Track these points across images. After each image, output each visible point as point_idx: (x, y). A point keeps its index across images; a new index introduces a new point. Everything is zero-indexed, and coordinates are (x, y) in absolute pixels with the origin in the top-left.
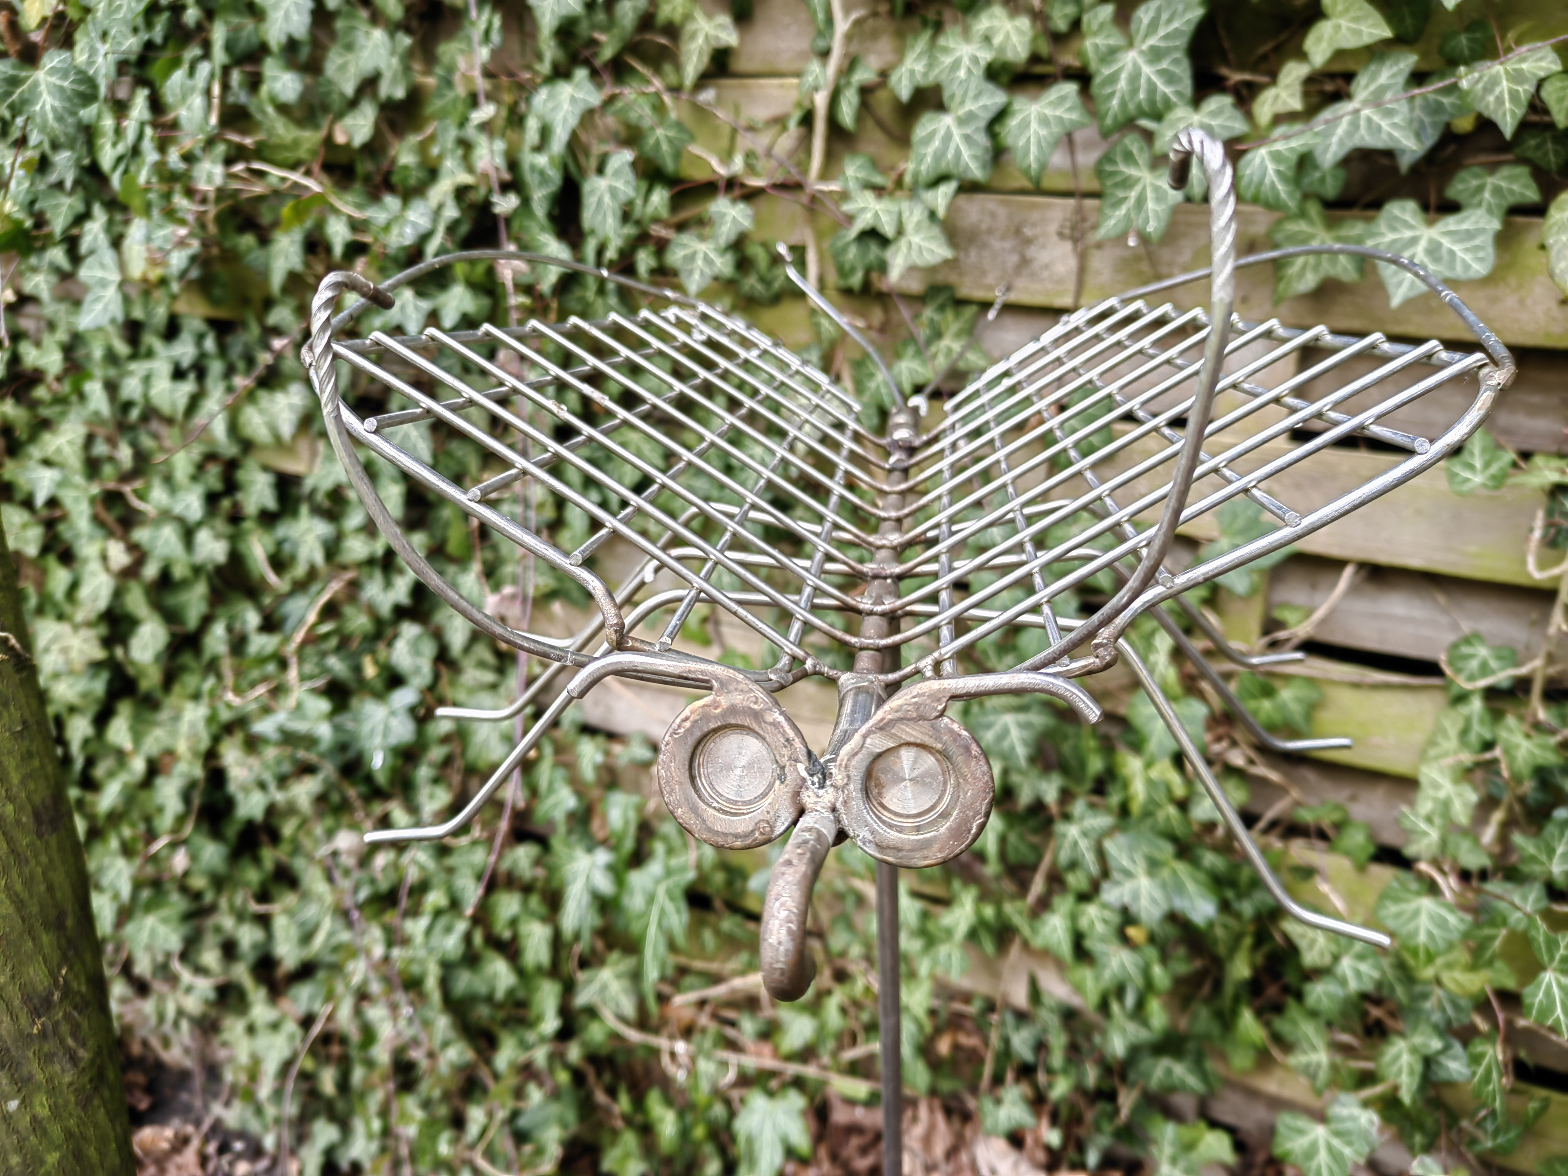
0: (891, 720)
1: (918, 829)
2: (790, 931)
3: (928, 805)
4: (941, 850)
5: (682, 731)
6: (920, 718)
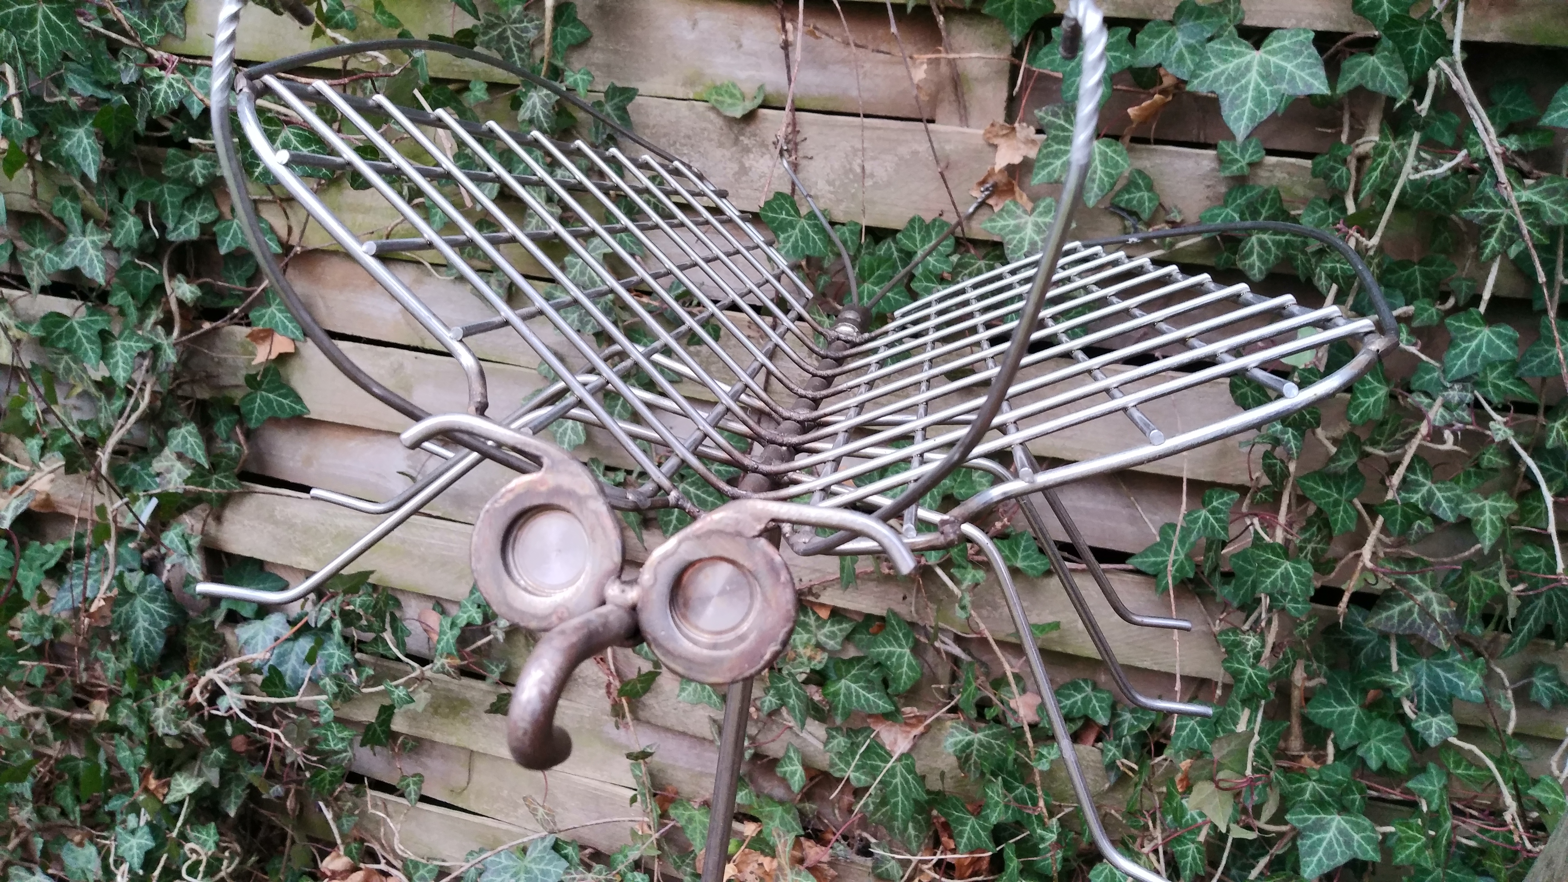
0: (712, 531)
3: (729, 626)
4: (731, 670)
5: (503, 501)
6: (739, 534)
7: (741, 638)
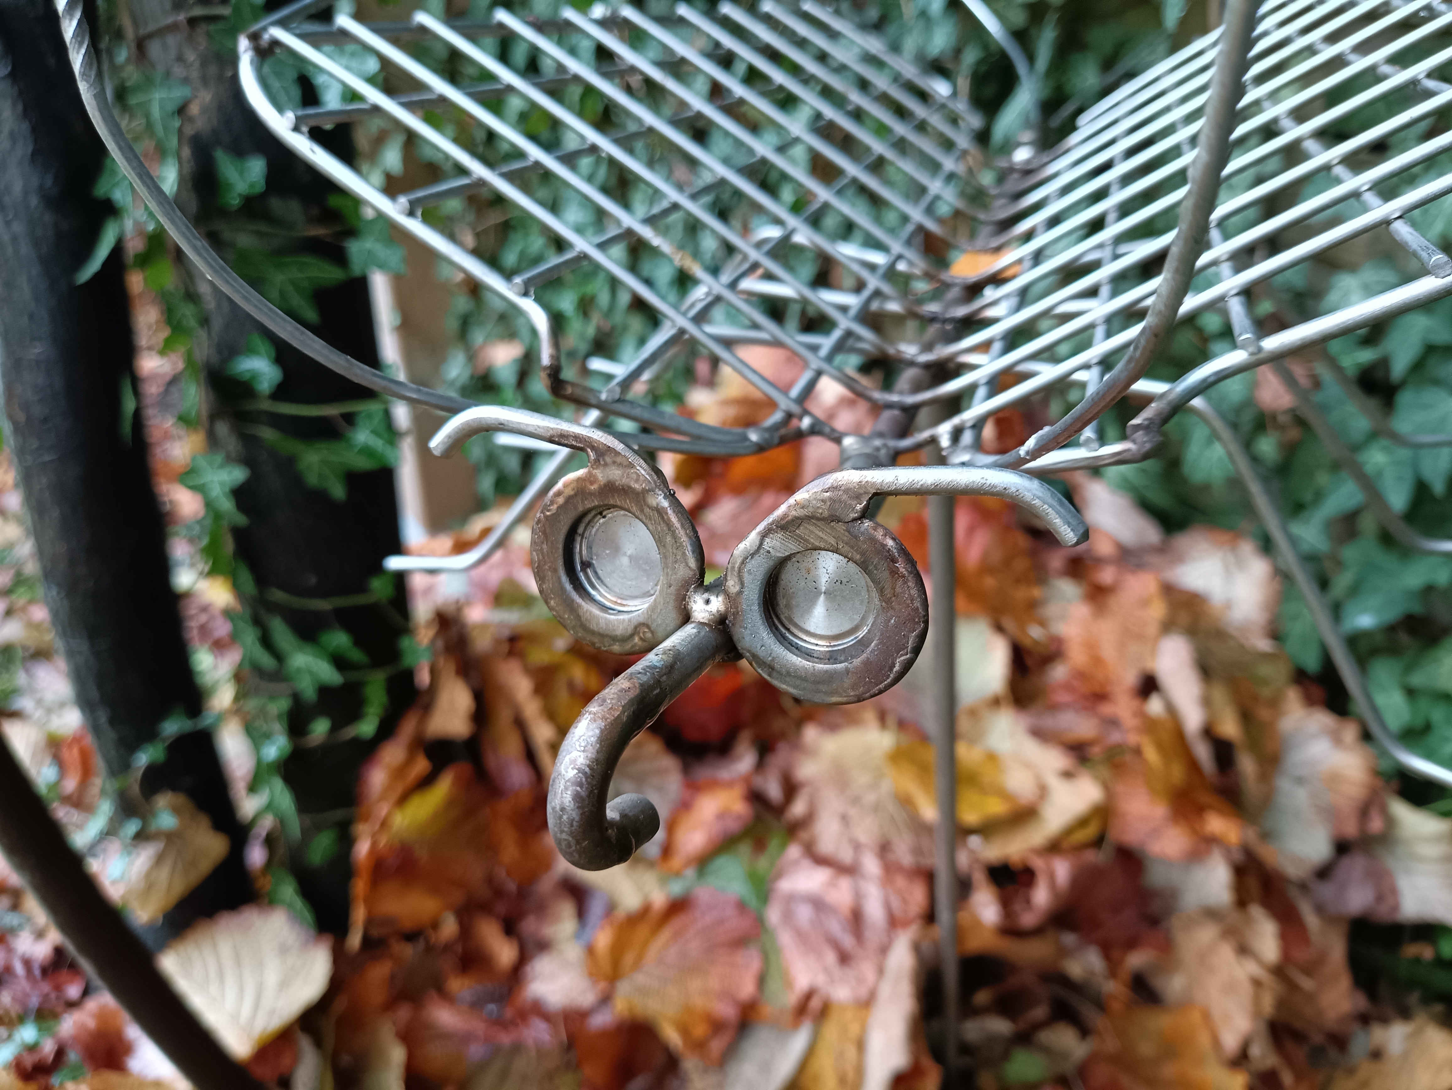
0: (797, 518)
1: (832, 657)
2: (577, 797)
3: (847, 627)
4: (853, 687)
5: (554, 507)
6: (833, 519)
7: (863, 643)
